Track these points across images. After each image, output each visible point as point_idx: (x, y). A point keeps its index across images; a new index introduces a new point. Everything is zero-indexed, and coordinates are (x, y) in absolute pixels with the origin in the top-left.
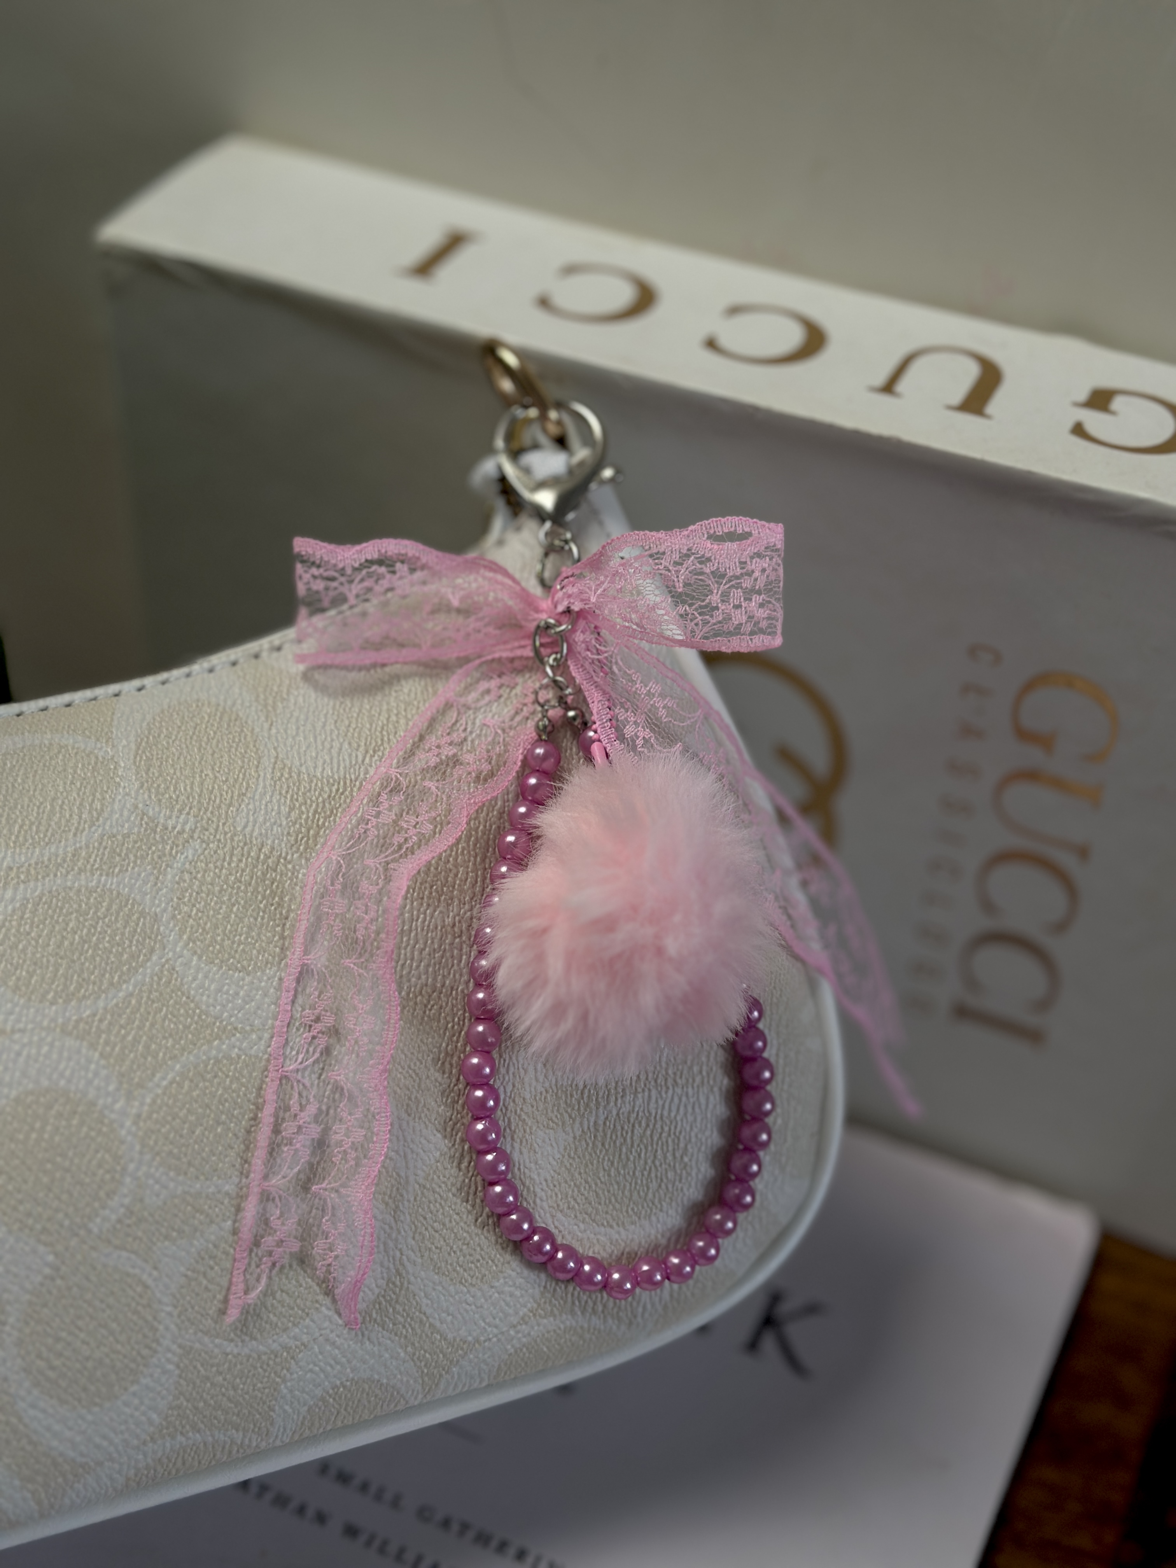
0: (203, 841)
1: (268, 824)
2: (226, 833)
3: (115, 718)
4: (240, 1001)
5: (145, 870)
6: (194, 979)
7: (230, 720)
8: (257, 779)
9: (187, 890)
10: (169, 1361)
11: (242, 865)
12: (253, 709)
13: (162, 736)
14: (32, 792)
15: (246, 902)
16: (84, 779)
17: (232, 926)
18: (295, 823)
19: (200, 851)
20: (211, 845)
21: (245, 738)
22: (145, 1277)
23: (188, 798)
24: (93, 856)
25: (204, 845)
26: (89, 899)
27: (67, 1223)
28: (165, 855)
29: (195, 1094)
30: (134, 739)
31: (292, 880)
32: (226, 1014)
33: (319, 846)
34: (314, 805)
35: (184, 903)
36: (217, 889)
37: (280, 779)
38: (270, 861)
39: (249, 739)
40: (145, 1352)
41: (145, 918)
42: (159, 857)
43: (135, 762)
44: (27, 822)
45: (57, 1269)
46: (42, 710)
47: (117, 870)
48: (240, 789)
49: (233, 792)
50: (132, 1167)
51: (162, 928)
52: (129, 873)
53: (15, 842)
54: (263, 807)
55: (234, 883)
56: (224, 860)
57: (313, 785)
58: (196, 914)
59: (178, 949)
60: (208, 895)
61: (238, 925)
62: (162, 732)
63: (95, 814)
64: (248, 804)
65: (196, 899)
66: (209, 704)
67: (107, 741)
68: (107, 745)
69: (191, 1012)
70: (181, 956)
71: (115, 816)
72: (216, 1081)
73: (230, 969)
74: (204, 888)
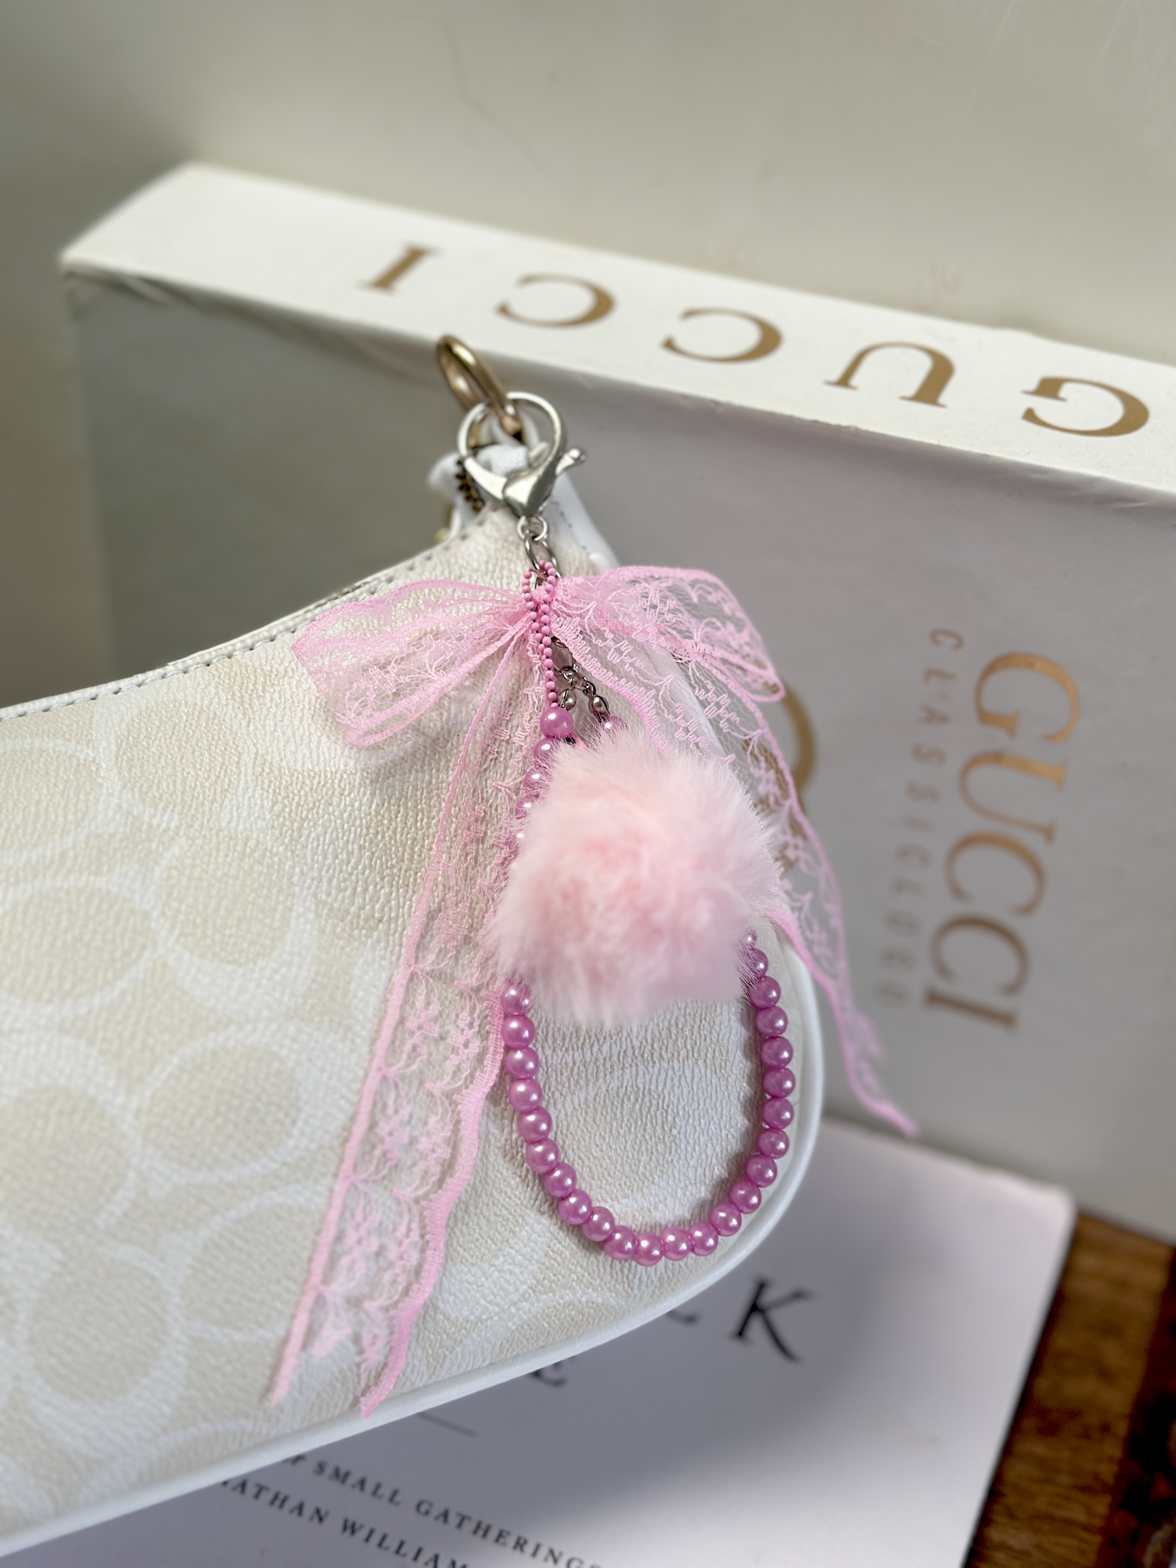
0: (188, 838)
1: (252, 819)
2: (211, 829)
7: (208, 718)
8: (239, 775)
12: (230, 706)
13: (142, 737)
14: (16, 796)
16: (67, 781)
17: (222, 919)
18: (278, 817)
23: (171, 796)
29: (193, 1086)
30: (113, 741)
33: (303, 839)
34: (297, 798)
37: (261, 774)
39: (228, 737)
43: (116, 763)
45: (65, 1265)
46: (21, 716)
48: (222, 786)
56: (210, 855)
57: (294, 778)
63: (80, 815)
64: (231, 800)
66: (186, 703)
67: (87, 744)
68: (88, 747)
69: (185, 1006)
70: (173, 950)
71: (100, 817)
72: (213, 1072)
73: (222, 962)
74: (192, 883)
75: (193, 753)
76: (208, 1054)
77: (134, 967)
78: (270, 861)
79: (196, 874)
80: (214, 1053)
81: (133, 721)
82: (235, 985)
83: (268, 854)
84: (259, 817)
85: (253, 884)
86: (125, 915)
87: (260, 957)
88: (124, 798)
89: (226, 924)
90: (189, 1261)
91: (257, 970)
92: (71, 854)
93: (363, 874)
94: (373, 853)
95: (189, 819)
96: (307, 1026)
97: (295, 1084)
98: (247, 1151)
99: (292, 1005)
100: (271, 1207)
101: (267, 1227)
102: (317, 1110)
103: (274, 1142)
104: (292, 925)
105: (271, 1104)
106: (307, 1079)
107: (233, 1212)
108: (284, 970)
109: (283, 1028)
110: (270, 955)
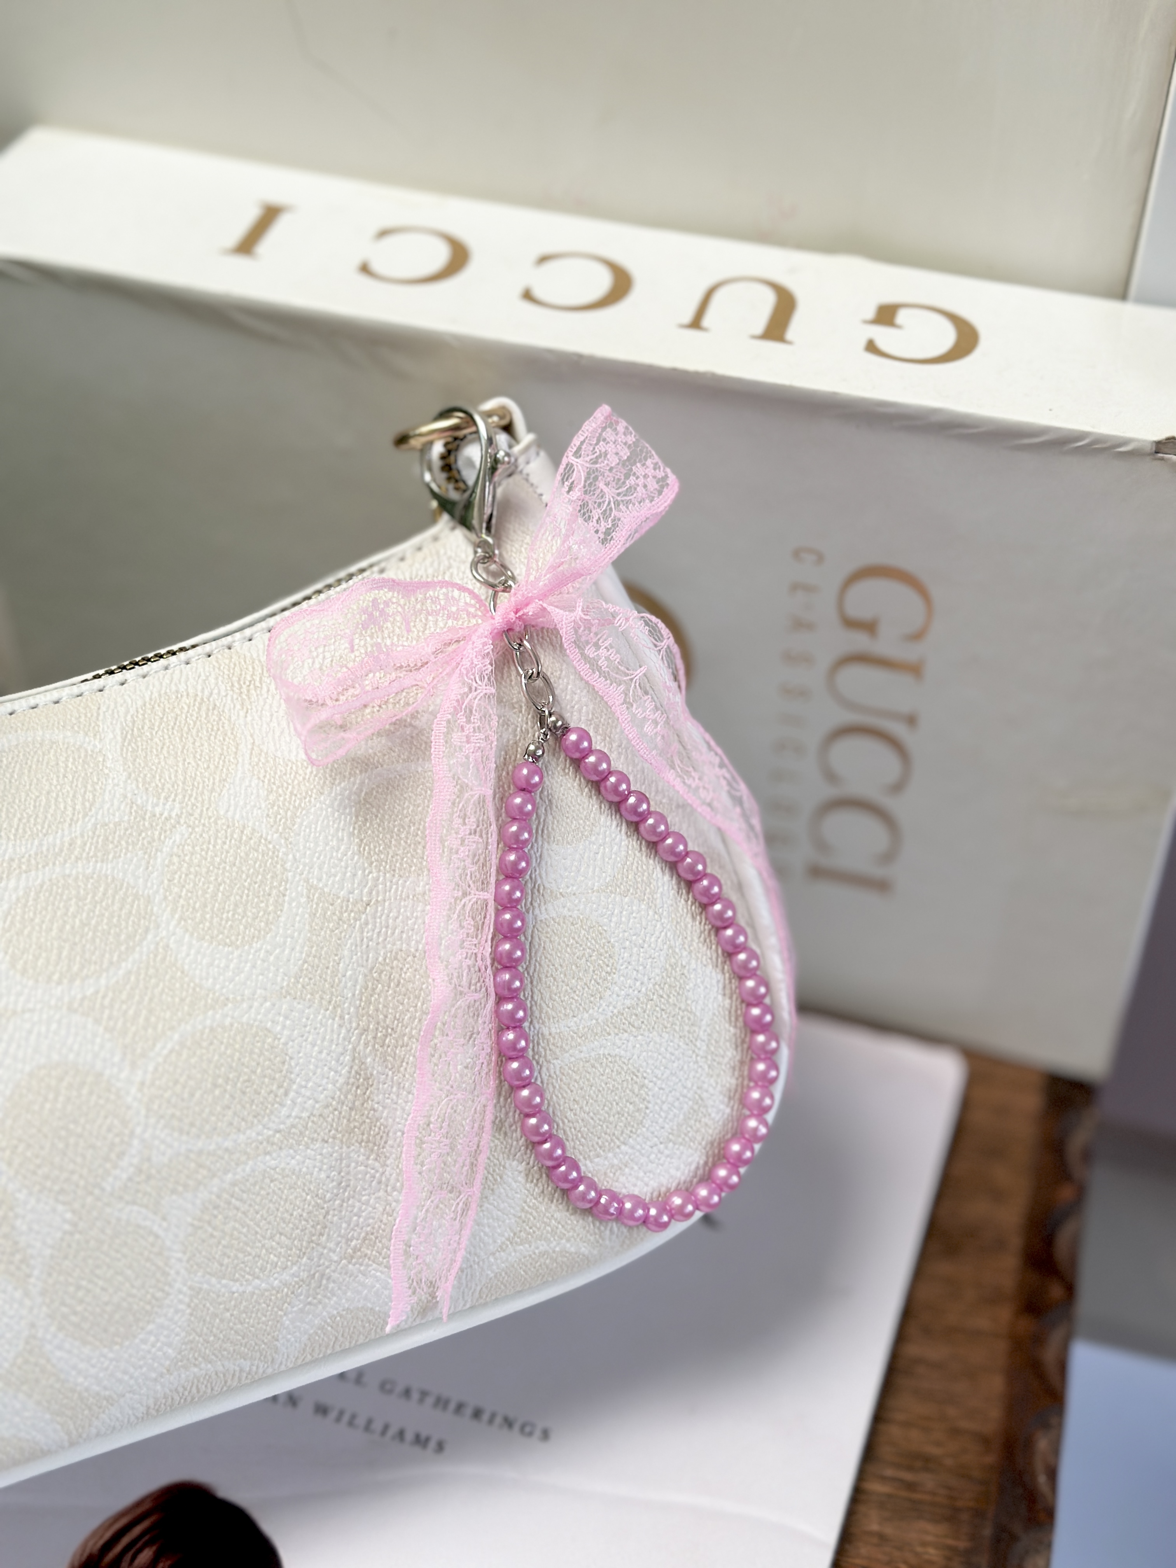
0: (189, 826)
1: (248, 807)
2: (210, 818)
3: (101, 712)
4: (230, 973)
5: (137, 855)
6: (188, 955)
7: (208, 709)
8: (236, 765)
9: (176, 873)
10: (180, 1301)
11: (226, 847)
12: (229, 698)
13: (146, 728)
14: (28, 787)
15: (231, 881)
16: (76, 772)
17: (219, 904)
18: (273, 806)
19: (186, 836)
20: (197, 829)
21: (223, 727)
22: (156, 1228)
23: (173, 786)
24: (88, 844)
25: (190, 830)
26: (86, 885)
27: (82, 1183)
28: (154, 840)
29: (193, 1061)
30: (119, 733)
31: (272, 858)
32: (218, 987)
33: (296, 826)
34: (290, 787)
35: (174, 884)
36: (204, 870)
37: (257, 764)
38: (252, 842)
39: (226, 725)
40: (159, 1295)
41: (139, 900)
42: (149, 843)
43: (122, 754)
44: (25, 815)
45: (75, 1225)
47: (111, 856)
48: (221, 776)
49: (214, 779)
50: (138, 1130)
51: (155, 909)
52: (121, 860)
53: (15, 835)
54: (243, 792)
55: (219, 864)
56: (209, 843)
57: (289, 768)
58: (186, 895)
59: (171, 928)
60: (196, 876)
61: (225, 902)
62: (144, 723)
63: (87, 804)
64: (229, 789)
65: (185, 881)
66: (188, 695)
67: (95, 735)
68: (95, 739)
69: (185, 986)
70: (174, 934)
71: (107, 806)
72: (212, 1048)
73: (219, 944)
74: (192, 870)
75: (194, 743)
76: (207, 1031)
77: (138, 949)
78: (265, 848)
79: (196, 861)
80: (212, 1029)
81: (137, 712)
82: (232, 966)
83: (263, 841)
84: (255, 806)
85: (249, 870)
86: (130, 900)
87: (255, 939)
88: (129, 788)
89: (224, 908)
90: (189, 1219)
91: (252, 951)
92: (79, 842)
93: (352, 860)
94: (362, 840)
95: (189, 807)
96: (299, 1003)
97: (288, 1058)
98: (243, 1119)
99: (285, 984)
100: (265, 1171)
101: (261, 1188)
102: (307, 1081)
103: (268, 1111)
104: (285, 909)
105: (265, 1076)
106: (299, 1053)
107: (230, 1176)
108: (277, 951)
109: (277, 1006)
110: (264, 937)
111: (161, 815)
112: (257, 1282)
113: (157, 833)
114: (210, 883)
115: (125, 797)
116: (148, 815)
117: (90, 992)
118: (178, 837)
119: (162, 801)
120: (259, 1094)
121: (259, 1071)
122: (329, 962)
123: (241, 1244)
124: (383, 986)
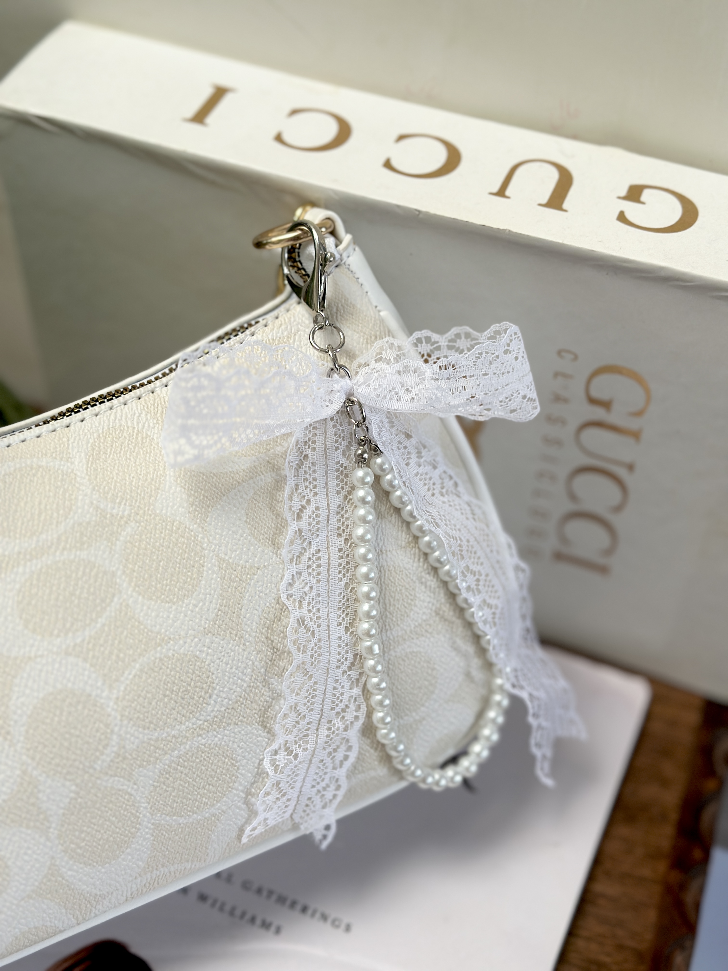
0: (136, 522)
1: (176, 507)
2: (150, 515)
3: (70, 442)
4: (171, 621)
5: (103, 544)
6: (142, 610)
7: (143, 438)
9: (130, 555)
10: (147, 833)
11: (163, 535)
12: (156, 428)
13: (102, 453)
15: (168, 558)
16: (57, 487)
19: (135, 529)
20: (142, 524)
21: (154, 450)
22: (129, 790)
23: (124, 494)
24: (70, 538)
25: (138, 524)
26: (71, 567)
27: (81, 766)
28: (114, 533)
30: (84, 458)
31: (194, 541)
32: (163, 630)
35: (130, 563)
36: (149, 552)
37: (179, 476)
38: (180, 531)
40: (133, 830)
41: (107, 575)
42: (111, 535)
43: (87, 473)
44: (25, 520)
46: (23, 441)
47: (86, 546)
48: (155, 485)
49: (151, 488)
50: (116, 729)
51: (118, 580)
52: (93, 548)
53: (20, 535)
54: (171, 496)
55: (159, 547)
56: (151, 533)
58: (138, 569)
59: (129, 593)
60: (144, 557)
61: (164, 573)
62: (101, 450)
63: (67, 511)
64: (162, 495)
65: (137, 560)
67: (67, 460)
69: (142, 631)
70: (132, 596)
71: (80, 511)
72: (161, 671)
73: (162, 602)
74: (141, 552)
75: (135, 463)
76: (157, 660)
77: (108, 609)
78: (188, 535)
79: (143, 546)
80: (161, 659)
81: (95, 442)
82: (171, 616)
83: (187, 530)
84: (180, 506)
85: (179, 550)
86: (100, 575)
87: (186, 597)
88: (94, 497)
89: (164, 578)
90: (151, 782)
91: (184, 605)
92: (63, 538)
93: (247, 539)
95: (136, 509)
96: (216, 638)
97: (210, 674)
98: (183, 716)
99: (207, 626)
100: (198, 747)
101: (197, 758)
102: (223, 688)
103: (199, 709)
104: (204, 575)
105: (196, 687)
106: (218, 670)
107: (176, 752)
108: (201, 604)
109: (202, 640)
110: (192, 595)
111: (117, 515)
112: (195, 815)
113: (115, 528)
114: (154, 560)
115: (92, 503)
116: (108, 516)
117: (79, 641)
118: (129, 530)
119: (117, 505)
120: (193, 698)
121: (192, 684)
122: (235, 609)
123: (185, 794)
124: (270, 621)
